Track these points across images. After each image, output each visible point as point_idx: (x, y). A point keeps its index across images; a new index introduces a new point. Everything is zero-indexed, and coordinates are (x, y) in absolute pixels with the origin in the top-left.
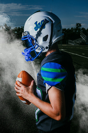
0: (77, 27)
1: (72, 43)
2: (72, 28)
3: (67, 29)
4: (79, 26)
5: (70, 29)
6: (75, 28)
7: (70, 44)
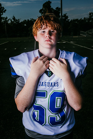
0: (90, 17)
1: (84, 34)
2: (85, 18)
3: (79, 19)
4: (92, 16)
5: (83, 19)
6: (88, 18)
7: (82, 36)
